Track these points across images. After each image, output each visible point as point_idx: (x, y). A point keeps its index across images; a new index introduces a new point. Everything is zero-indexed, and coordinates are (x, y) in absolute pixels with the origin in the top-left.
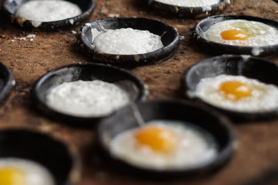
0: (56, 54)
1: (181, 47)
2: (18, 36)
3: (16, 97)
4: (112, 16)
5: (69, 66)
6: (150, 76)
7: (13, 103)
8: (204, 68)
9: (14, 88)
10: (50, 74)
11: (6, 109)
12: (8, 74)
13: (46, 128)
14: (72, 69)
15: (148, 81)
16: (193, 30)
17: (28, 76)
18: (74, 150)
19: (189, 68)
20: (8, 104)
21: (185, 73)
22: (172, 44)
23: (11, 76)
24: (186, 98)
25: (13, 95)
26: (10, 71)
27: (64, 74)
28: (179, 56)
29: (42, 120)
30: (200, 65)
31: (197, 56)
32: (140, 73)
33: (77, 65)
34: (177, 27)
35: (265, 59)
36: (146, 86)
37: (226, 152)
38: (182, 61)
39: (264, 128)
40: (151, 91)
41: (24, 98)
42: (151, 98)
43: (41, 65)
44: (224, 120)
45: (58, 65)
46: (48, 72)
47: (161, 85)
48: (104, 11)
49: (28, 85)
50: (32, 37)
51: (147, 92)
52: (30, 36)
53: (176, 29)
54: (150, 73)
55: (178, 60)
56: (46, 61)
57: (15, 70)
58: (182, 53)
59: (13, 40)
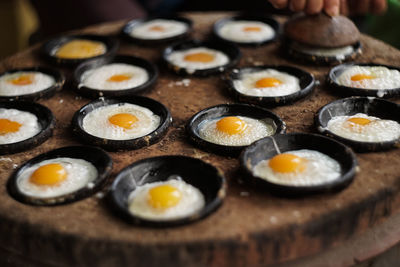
0: (207, 96)
1: (316, 90)
2: (175, 81)
3: (173, 132)
5: (218, 106)
6: (288, 115)
7: (170, 137)
8: (335, 108)
9: (171, 124)
10: (202, 113)
11: (165, 141)
12: (167, 113)
13: (198, 156)
14: (221, 109)
15: (286, 118)
16: (328, 76)
17: (183, 114)
18: (221, 173)
19: (322, 108)
20: (167, 138)
21: (318, 112)
22: (308, 88)
23: (169, 114)
24: (319, 132)
25: (171, 130)
26: (168, 110)
27: (214, 112)
28: (313, 98)
29: (195, 151)
30: (331, 105)
31: (329, 98)
32: (280, 112)
33: (226, 105)
34: (313, 74)
35: (388, 100)
36: (284, 123)
37: (349, 174)
38: (317, 102)
39: (383, 156)
40: (288, 127)
41: (180, 133)
42: (288, 132)
43: (195, 105)
44: (349, 149)
45: (208, 105)
46: (201, 111)
47: (297, 122)
48: (250, 60)
49: (184, 122)
50: (186, 82)
51: (284, 128)
53: (312, 75)
54: (289, 112)
55: (313, 101)
56: (199, 103)
57: (172, 110)
58: (317, 96)
59: (171, 85)
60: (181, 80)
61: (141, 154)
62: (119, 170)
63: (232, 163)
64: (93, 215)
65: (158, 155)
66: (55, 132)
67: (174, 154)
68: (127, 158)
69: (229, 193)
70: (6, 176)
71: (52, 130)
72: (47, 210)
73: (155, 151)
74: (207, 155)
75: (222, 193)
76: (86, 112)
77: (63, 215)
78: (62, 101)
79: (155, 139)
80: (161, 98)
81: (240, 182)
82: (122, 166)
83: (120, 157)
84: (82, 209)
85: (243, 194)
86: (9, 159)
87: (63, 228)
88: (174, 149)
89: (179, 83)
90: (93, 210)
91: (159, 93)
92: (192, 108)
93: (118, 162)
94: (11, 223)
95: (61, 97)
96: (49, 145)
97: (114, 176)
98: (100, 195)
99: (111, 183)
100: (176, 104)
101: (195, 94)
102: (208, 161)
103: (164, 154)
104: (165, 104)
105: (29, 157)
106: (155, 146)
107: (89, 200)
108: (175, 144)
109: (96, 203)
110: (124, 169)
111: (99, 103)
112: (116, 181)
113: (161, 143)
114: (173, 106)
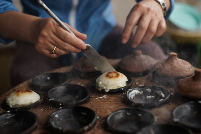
0: (116, 104)
2: (99, 96)
3: (99, 125)
4: (141, 85)
5: (122, 109)
6: (158, 113)
7: (97, 127)
9: (98, 120)
11: (94, 130)
12: (95, 114)
14: (123, 111)
15: (157, 115)
17: (104, 115)
19: (174, 108)
20: (95, 128)
21: (173, 111)
23: (96, 115)
25: (98, 123)
26: (95, 112)
30: (180, 106)
32: (153, 112)
33: (125, 109)
34: (169, 90)
36: (156, 117)
38: (172, 105)
40: (158, 120)
41: (102, 124)
42: (158, 122)
43: (110, 109)
45: (117, 109)
46: (112, 112)
48: (137, 83)
49: (104, 119)
51: (156, 120)
52: (104, 96)
54: (158, 111)
55: (170, 105)
56: (111, 107)
57: (98, 112)
59: (97, 98)
66: (39, 126)
71: (37, 126)
80: (92, 106)
92: (108, 111)
95: (42, 107)
100: (100, 109)
101: (109, 103)
104: (94, 109)
106: (90, 132)
108: (100, 131)
113: (92, 131)
114: (98, 110)
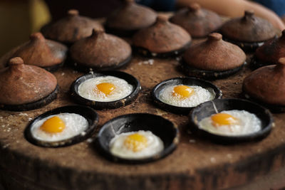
0: (166, 72)
1: (244, 68)
2: (144, 60)
3: (142, 97)
5: (174, 79)
6: (224, 86)
7: (140, 100)
9: (140, 91)
11: (136, 103)
12: (137, 83)
13: (160, 114)
15: (222, 88)
17: (149, 84)
18: (176, 126)
20: (137, 101)
23: (139, 84)
25: (140, 95)
26: (138, 81)
27: (171, 83)
28: (242, 74)
29: (157, 110)
32: (218, 84)
33: (179, 78)
36: (221, 91)
37: (267, 128)
40: (223, 94)
41: (147, 97)
42: (223, 98)
43: (158, 78)
45: (167, 78)
46: (161, 82)
47: (230, 91)
49: (149, 90)
50: (151, 62)
51: (221, 95)
54: (224, 84)
55: (242, 76)
56: (160, 76)
57: (141, 81)
58: (244, 72)
59: (140, 64)
60: (147, 60)
61: (119, 112)
62: (103, 122)
63: (184, 120)
64: (85, 154)
65: (131, 113)
66: (58, 96)
67: (142, 112)
68: (109, 114)
69: (181, 140)
70: (23, 126)
71: (56, 94)
72: (52, 150)
73: (128, 110)
74: (166, 113)
75: (176, 140)
76: (80, 82)
77: (63, 154)
78: (63, 74)
79: (129, 101)
80: (134, 72)
81: (189, 132)
82: (105, 120)
83: (104, 114)
84: (77, 150)
85: (191, 141)
86: (26, 114)
87: (64, 163)
88: (142, 108)
89: (146, 62)
90: (84, 151)
91: (132, 69)
92: (155, 80)
93: (103, 117)
94: (27, 159)
95: (63, 71)
96: (54, 105)
97: (100, 127)
98: (89, 140)
99: (98, 132)
100: (144, 77)
101: (157, 70)
102: (166, 118)
103: (135, 112)
104: (136, 77)
105: (40, 113)
106: (129, 106)
107: (82, 144)
108: (143, 105)
109: (87, 146)
110: (107, 122)
111: (89, 76)
112: (102, 131)
113: (133, 104)
114: (142, 78)
